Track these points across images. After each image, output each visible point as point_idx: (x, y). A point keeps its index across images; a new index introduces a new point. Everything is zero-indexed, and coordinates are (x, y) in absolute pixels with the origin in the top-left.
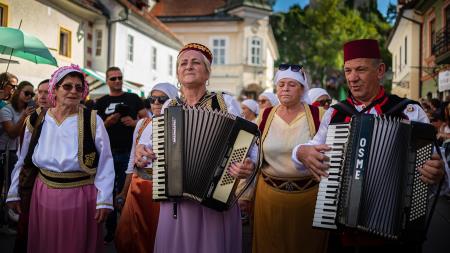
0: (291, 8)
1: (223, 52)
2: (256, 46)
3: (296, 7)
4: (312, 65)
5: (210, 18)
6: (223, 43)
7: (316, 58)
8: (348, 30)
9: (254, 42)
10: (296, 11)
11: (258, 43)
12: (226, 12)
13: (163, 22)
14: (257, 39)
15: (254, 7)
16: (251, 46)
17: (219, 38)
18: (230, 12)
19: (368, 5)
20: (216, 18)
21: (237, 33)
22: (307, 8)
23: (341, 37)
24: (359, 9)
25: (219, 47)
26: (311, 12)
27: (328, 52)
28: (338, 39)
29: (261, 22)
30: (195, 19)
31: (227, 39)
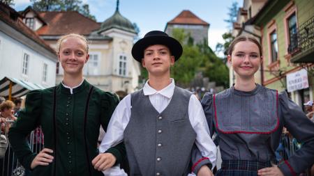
1: (95, 64)
2: (123, 61)
6: (96, 57)
9: (121, 57)
11: (125, 58)
12: (99, 33)
14: (123, 55)
16: (119, 60)
17: (92, 53)
18: (102, 33)
19: (203, 42)
21: (108, 50)
24: (197, 45)
25: (92, 61)
31: (99, 54)
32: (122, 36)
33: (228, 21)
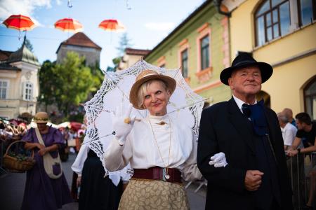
0: (45, 62)
1: (5, 90)
2: (29, 88)
3: (48, 61)
6: (5, 84)
7: (63, 97)
9: (27, 85)
10: (49, 64)
11: (30, 86)
12: (8, 63)
14: (29, 84)
15: (29, 63)
16: (25, 87)
18: (11, 64)
19: (94, 65)
21: (15, 79)
22: (55, 62)
23: (79, 84)
24: (89, 66)
25: (2, 87)
26: (58, 66)
27: (70, 93)
28: (77, 85)
29: (32, 72)
31: (8, 82)
32: (29, 68)
33: (119, 49)
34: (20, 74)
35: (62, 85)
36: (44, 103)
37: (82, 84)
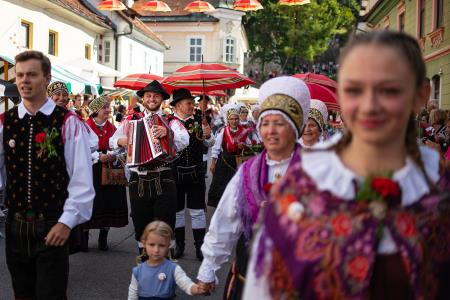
1: (199, 50)
2: (230, 45)
4: (283, 55)
5: (187, 19)
6: (199, 41)
7: (287, 49)
8: (320, 19)
9: (228, 41)
11: (232, 42)
13: (144, 22)
14: (230, 39)
15: (228, 9)
16: (225, 44)
17: (196, 37)
20: (193, 19)
21: (212, 33)
23: (313, 27)
25: (196, 46)
28: (311, 29)
29: (234, 22)
30: (173, 19)
31: (203, 37)
32: (230, 17)
34: (218, 25)
35: (286, 29)
36: (258, 60)
37: (318, 26)
